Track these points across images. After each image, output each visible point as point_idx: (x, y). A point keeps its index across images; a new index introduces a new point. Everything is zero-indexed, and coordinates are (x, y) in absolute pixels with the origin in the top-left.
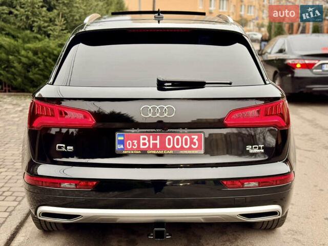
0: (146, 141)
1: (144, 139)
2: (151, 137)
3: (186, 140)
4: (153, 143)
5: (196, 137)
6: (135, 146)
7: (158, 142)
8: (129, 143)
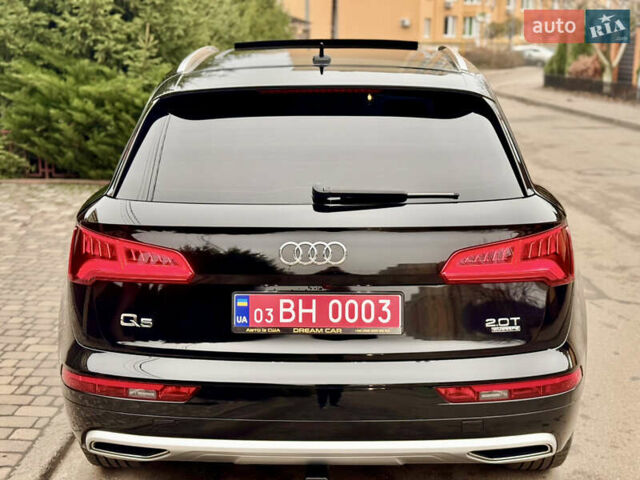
0: (291, 310)
1: (287, 306)
2: (301, 301)
3: (368, 307)
4: (304, 314)
5: (387, 302)
6: (269, 318)
7: (313, 311)
8: (258, 313)
